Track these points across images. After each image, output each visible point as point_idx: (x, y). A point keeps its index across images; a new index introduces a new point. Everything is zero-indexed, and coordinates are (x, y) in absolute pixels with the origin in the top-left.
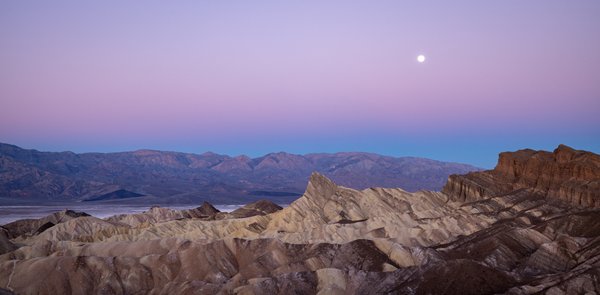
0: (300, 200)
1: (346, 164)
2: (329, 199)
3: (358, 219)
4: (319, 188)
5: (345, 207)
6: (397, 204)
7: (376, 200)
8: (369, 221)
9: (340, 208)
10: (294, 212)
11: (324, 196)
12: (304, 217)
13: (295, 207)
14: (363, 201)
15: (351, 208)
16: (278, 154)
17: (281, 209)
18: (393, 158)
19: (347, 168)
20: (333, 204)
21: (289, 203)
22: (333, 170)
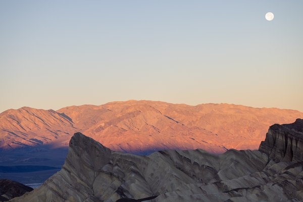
0: (57, 175)
1: (120, 119)
2: (101, 171)
3: (144, 196)
4: (85, 155)
5: (123, 181)
6: (197, 171)
7: (169, 168)
8: (159, 197)
9: (117, 183)
10: (50, 193)
11: (93, 168)
12: (65, 199)
13: (51, 185)
14: (149, 171)
15: (133, 181)
16: (19, 110)
17: (30, 189)
18: (188, 107)
19: (121, 125)
20: (105, 177)
21: (42, 180)
22: (102, 128)
